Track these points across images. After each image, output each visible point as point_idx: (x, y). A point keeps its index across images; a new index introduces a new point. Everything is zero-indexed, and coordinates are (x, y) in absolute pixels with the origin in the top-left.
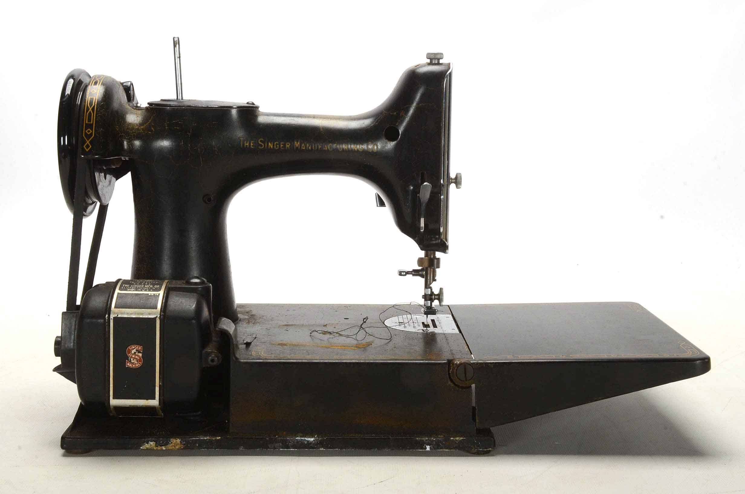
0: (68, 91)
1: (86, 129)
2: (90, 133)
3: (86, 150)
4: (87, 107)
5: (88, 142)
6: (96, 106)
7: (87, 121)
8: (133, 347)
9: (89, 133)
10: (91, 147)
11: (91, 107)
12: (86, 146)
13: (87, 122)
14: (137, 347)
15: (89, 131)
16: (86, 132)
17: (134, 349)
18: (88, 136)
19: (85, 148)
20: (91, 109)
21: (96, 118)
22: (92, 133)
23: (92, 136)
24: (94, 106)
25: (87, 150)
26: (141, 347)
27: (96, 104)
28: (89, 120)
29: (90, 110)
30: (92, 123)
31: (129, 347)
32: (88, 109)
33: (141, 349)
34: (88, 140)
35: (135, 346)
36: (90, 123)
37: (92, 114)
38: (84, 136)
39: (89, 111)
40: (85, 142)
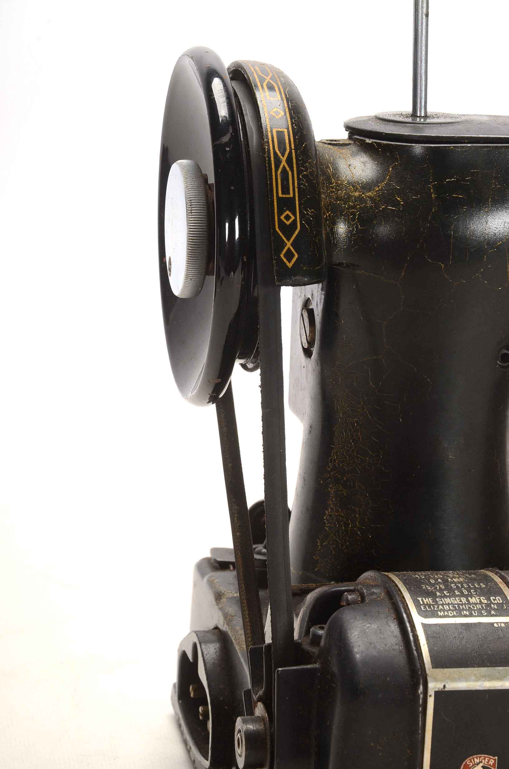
0: (223, 111)
1: (280, 213)
2: (290, 221)
3: (288, 264)
4: (274, 157)
5: (289, 245)
6: (293, 151)
7: (280, 192)
8: (477, 761)
9: (288, 223)
10: (296, 256)
11: (283, 156)
12: (285, 256)
13: (280, 195)
14: (485, 759)
15: (287, 218)
16: (281, 220)
17: (478, 764)
18: (288, 230)
19: (285, 260)
20: (284, 159)
21: (298, 184)
22: (295, 222)
23: (296, 228)
24: (290, 153)
25: (290, 265)
26: (495, 760)
27: (293, 147)
28: (285, 190)
29: (284, 163)
30: (291, 195)
31: (467, 761)
32: (278, 162)
33: (495, 762)
34: (288, 240)
35: (480, 757)
36: (287, 196)
37: (290, 173)
38: (277, 229)
39: (281, 166)
40: (283, 245)
